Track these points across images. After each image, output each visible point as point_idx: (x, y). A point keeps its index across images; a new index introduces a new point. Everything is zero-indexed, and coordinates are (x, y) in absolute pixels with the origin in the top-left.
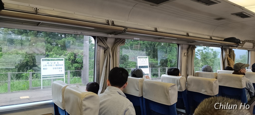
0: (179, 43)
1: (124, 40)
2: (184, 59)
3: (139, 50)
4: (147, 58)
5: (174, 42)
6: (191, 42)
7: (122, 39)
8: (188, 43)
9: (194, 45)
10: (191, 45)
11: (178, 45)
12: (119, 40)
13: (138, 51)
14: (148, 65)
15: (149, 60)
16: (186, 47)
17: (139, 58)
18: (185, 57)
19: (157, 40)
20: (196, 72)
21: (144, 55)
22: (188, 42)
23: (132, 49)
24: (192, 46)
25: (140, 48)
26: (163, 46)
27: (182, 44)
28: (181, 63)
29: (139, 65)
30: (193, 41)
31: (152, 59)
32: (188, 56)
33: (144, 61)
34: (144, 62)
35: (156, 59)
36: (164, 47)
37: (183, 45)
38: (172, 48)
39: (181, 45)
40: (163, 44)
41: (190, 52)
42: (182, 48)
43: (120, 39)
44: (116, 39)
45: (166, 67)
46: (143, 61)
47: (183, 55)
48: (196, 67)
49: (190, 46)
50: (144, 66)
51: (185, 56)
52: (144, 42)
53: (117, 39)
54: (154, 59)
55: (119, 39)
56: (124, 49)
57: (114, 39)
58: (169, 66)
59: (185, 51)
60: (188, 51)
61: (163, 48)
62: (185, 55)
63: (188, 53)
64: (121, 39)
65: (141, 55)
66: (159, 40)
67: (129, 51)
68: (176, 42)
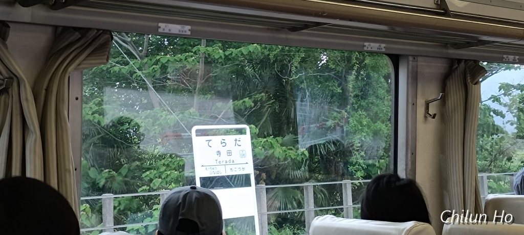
0: (399, 47)
1: (107, 36)
2: (427, 132)
3: (204, 91)
4: (241, 132)
5: (374, 46)
6: (457, 46)
7: (92, 34)
8: (445, 51)
9: (476, 62)
10: (459, 61)
11: (396, 60)
12: (77, 35)
13: (197, 100)
14: (250, 170)
15: (254, 146)
16: (433, 68)
17: (201, 133)
18: (432, 124)
19: (283, 36)
20: (491, 196)
21: (227, 121)
22: (445, 46)
23: (161, 88)
24: (462, 64)
25: (207, 80)
26: (326, 67)
27: (414, 57)
28: (414, 154)
29: (201, 172)
30: (470, 40)
31: (270, 139)
32: (444, 117)
33: (227, 148)
34: (229, 153)
35: (288, 137)
36: (332, 74)
37: (421, 62)
38: (368, 76)
39: (411, 58)
40: (324, 58)
41: (455, 98)
42: (414, 78)
43: (83, 31)
44: (60, 33)
45: (343, 177)
46: (224, 151)
47: (421, 111)
48: (493, 174)
49: (453, 63)
50: (231, 177)
51: (430, 119)
52: (227, 53)
53: (66, 29)
54: (279, 139)
55: (76, 29)
56: (120, 87)
57: (50, 30)
58: (359, 174)
59: (431, 92)
60: (444, 89)
61: (327, 79)
62: (431, 112)
63: (443, 100)
64: (89, 29)
65: (214, 119)
66: (294, 36)
67: (148, 97)
68: (383, 45)
